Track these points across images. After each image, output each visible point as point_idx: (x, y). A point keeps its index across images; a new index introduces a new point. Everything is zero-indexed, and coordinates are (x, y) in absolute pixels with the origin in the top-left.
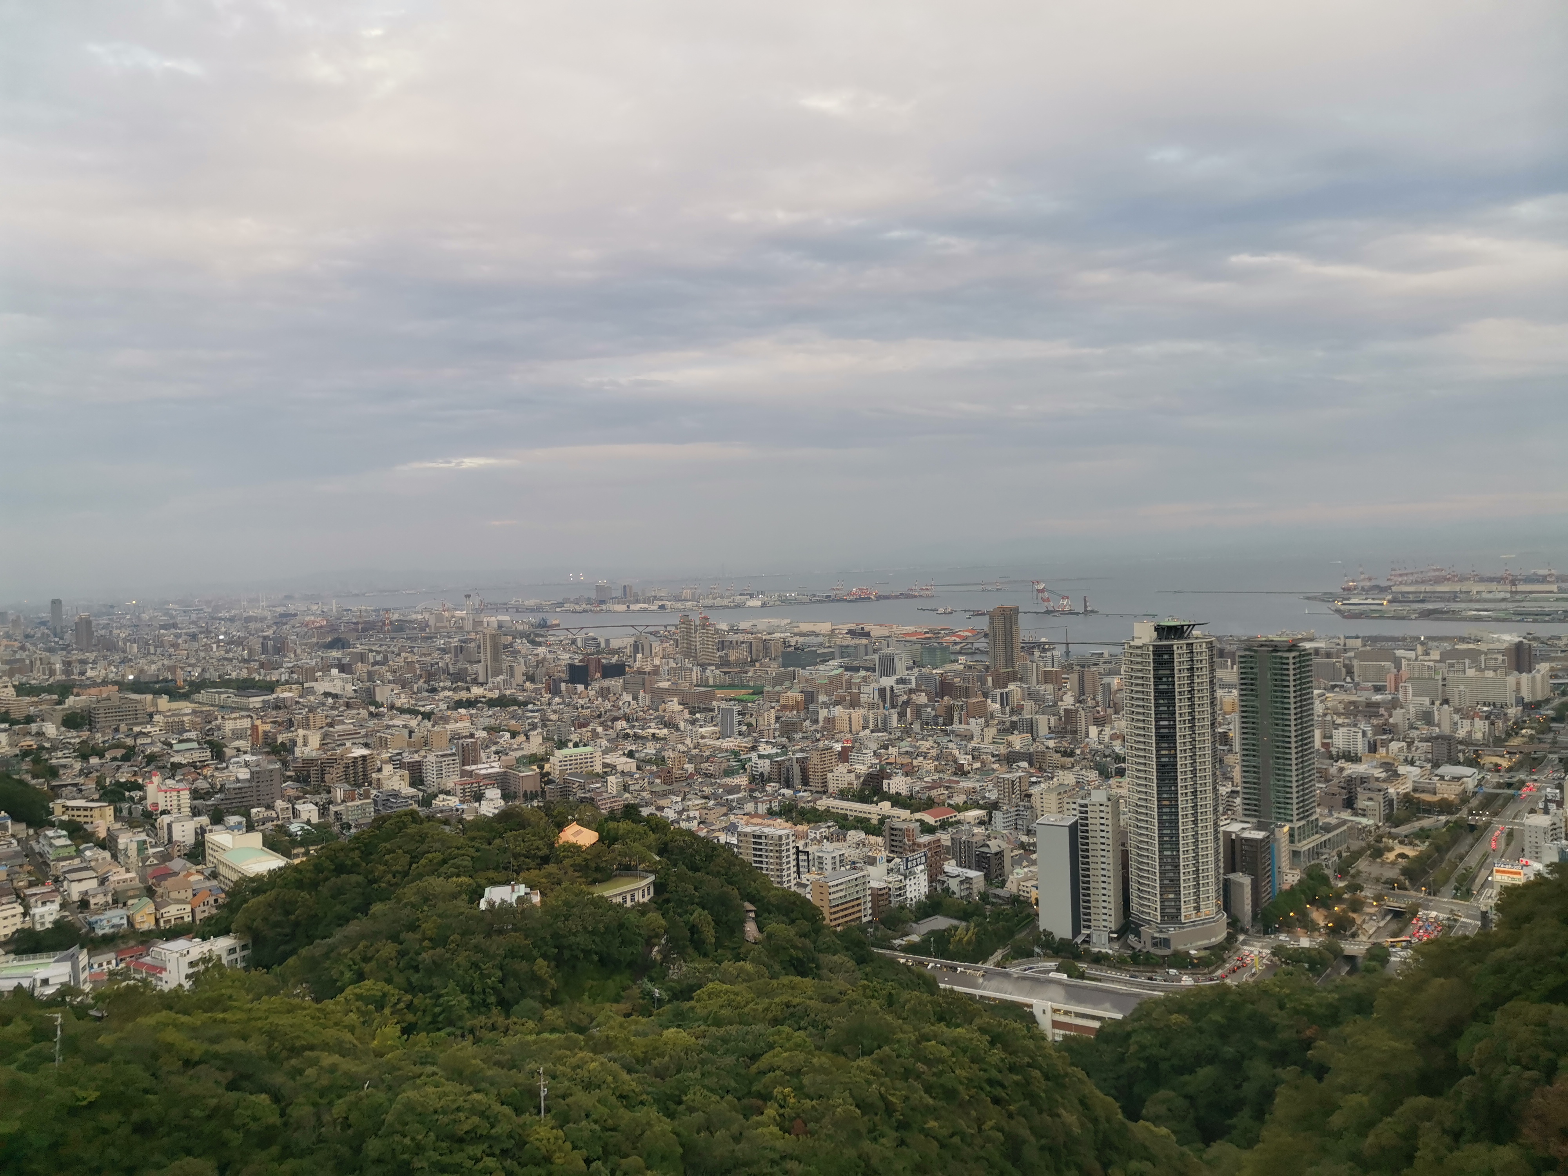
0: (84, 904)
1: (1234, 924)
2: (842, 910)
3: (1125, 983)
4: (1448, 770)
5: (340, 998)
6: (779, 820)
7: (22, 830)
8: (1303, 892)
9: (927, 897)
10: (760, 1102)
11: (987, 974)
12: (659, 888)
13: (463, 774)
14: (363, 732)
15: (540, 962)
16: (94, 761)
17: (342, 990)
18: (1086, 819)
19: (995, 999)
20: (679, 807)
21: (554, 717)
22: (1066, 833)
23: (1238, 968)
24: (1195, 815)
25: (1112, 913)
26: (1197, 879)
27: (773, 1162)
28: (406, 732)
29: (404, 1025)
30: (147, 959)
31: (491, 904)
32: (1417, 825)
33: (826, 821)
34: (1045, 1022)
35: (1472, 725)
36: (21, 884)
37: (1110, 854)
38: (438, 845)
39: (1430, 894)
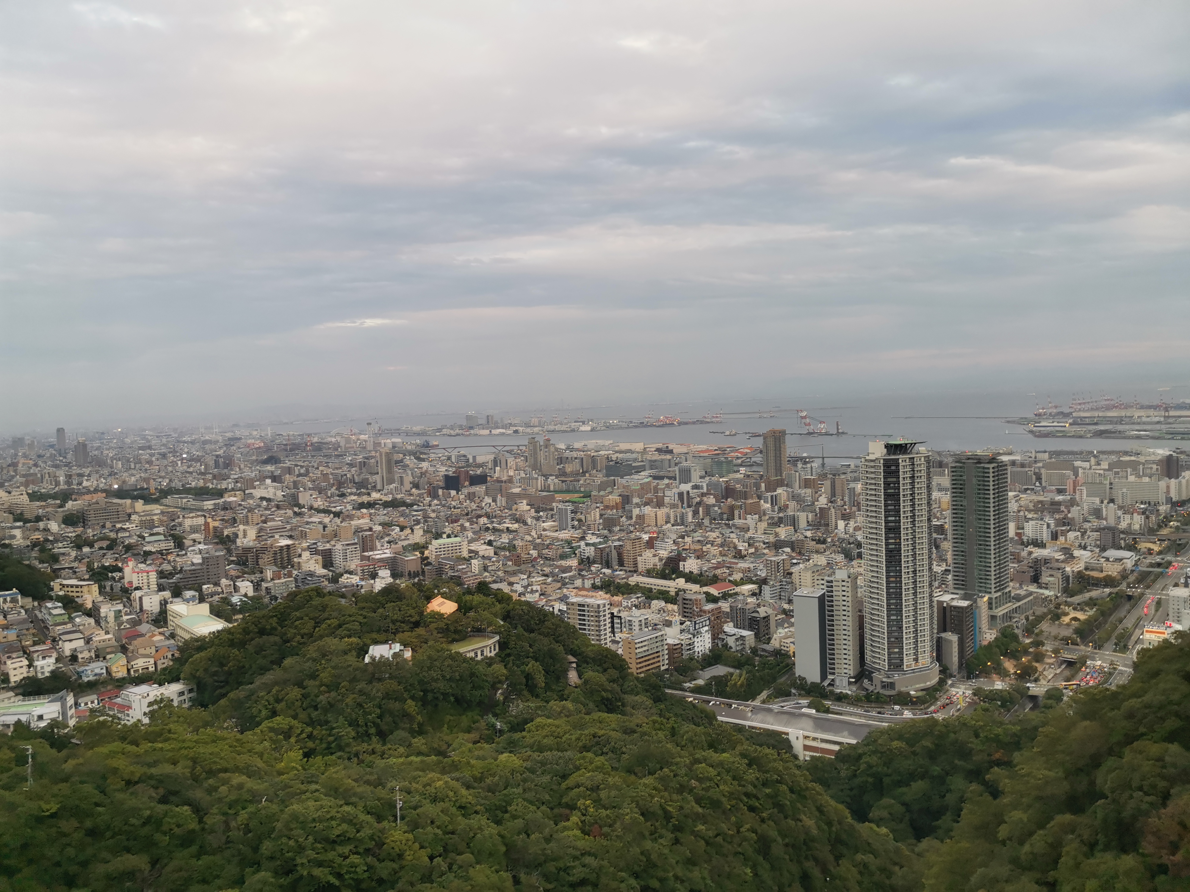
0: (74, 658)
1: (945, 672)
2: (645, 661)
3: (860, 716)
4: (1112, 553)
5: (258, 730)
6: (600, 593)
7: (29, 602)
8: (998, 646)
9: (710, 651)
10: (567, 811)
11: (755, 710)
12: (503, 645)
13: (363, 558)
14: (288, 527)
15: (409, 701)
16: (86, 550)
17: (259, 724)
18: (832, 591)
19: (760, 728)
20: (525, 583)
21: (433, 515)
22: (816, 603)
23: (947, 705)
24: (915, 588)
25: (851, 662)
26: (916, 638)
27: (575, 858)
28: (321, 527)
29: (306, 750)
30: (118, 700)
31: (373, 658)
32: (1087, 595)
33: (636, 593)
34: (798, 746)
35: (1132, 519)
36: (28, 643)
37: (850, 619)
38: (335, 614)
39: (1095, 648)
